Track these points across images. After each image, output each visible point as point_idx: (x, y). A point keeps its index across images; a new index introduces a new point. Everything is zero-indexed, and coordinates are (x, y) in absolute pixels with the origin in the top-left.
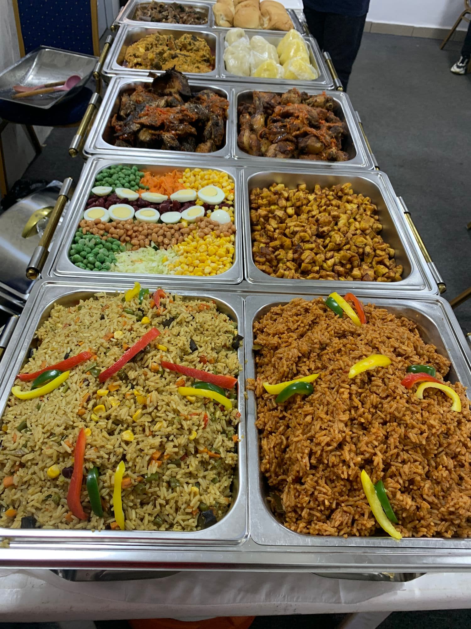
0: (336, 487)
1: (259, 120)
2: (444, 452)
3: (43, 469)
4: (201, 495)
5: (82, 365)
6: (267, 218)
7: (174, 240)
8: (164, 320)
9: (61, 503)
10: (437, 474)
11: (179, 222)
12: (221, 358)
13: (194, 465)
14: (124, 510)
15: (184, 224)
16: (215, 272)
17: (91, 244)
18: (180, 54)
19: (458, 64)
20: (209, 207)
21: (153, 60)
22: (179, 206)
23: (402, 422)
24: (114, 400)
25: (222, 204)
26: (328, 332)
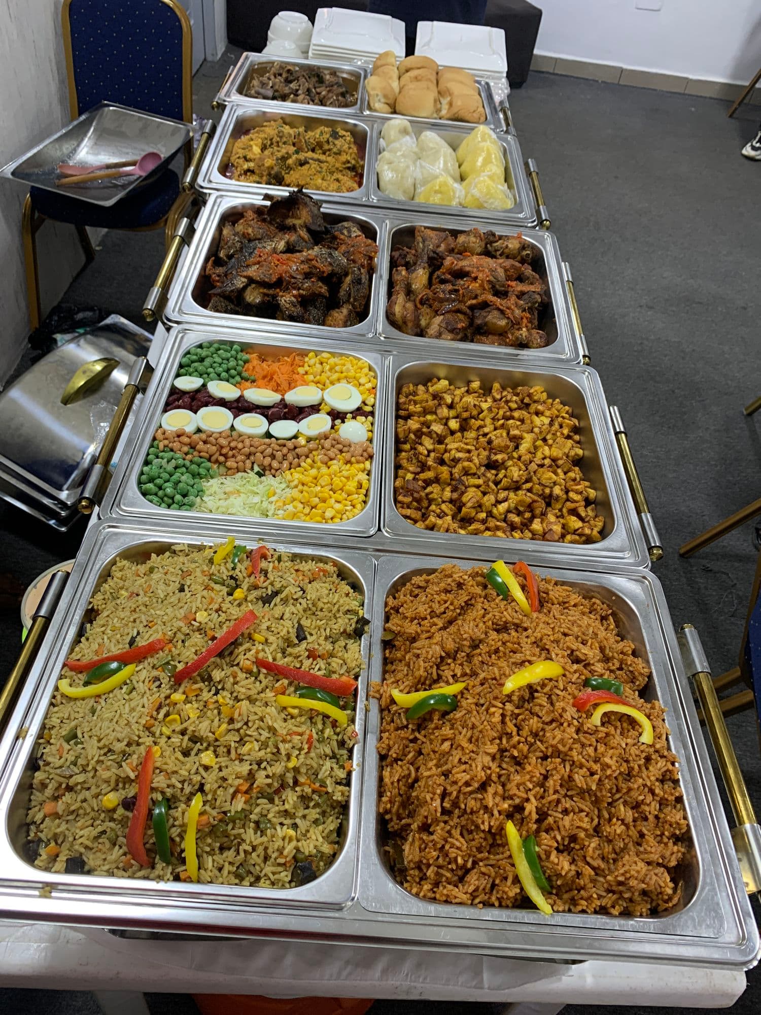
0: (473, 840)
1: (420, 277)
2: (622, 800)
3: (96, 796)
4: (298, 841)
5: (152, 657)
6: (419, 434)
7: (285, 464)
8: (264, 595)
9: (118, 843)
10: (608, 830)
11: (295, 437)
12: (338, 651)
13: (291, 802)
14: (198, 856)
15: (302, 441)
16: (340, 516)
17: (170, 467)
18: (312, 159)
19: (754, 143)
20: (337, 416)
21: (272, 168)
22: (297, 413)
23: (568, 758)
24: (192, 708)
25: (358, 412)
26: (484, 622)
